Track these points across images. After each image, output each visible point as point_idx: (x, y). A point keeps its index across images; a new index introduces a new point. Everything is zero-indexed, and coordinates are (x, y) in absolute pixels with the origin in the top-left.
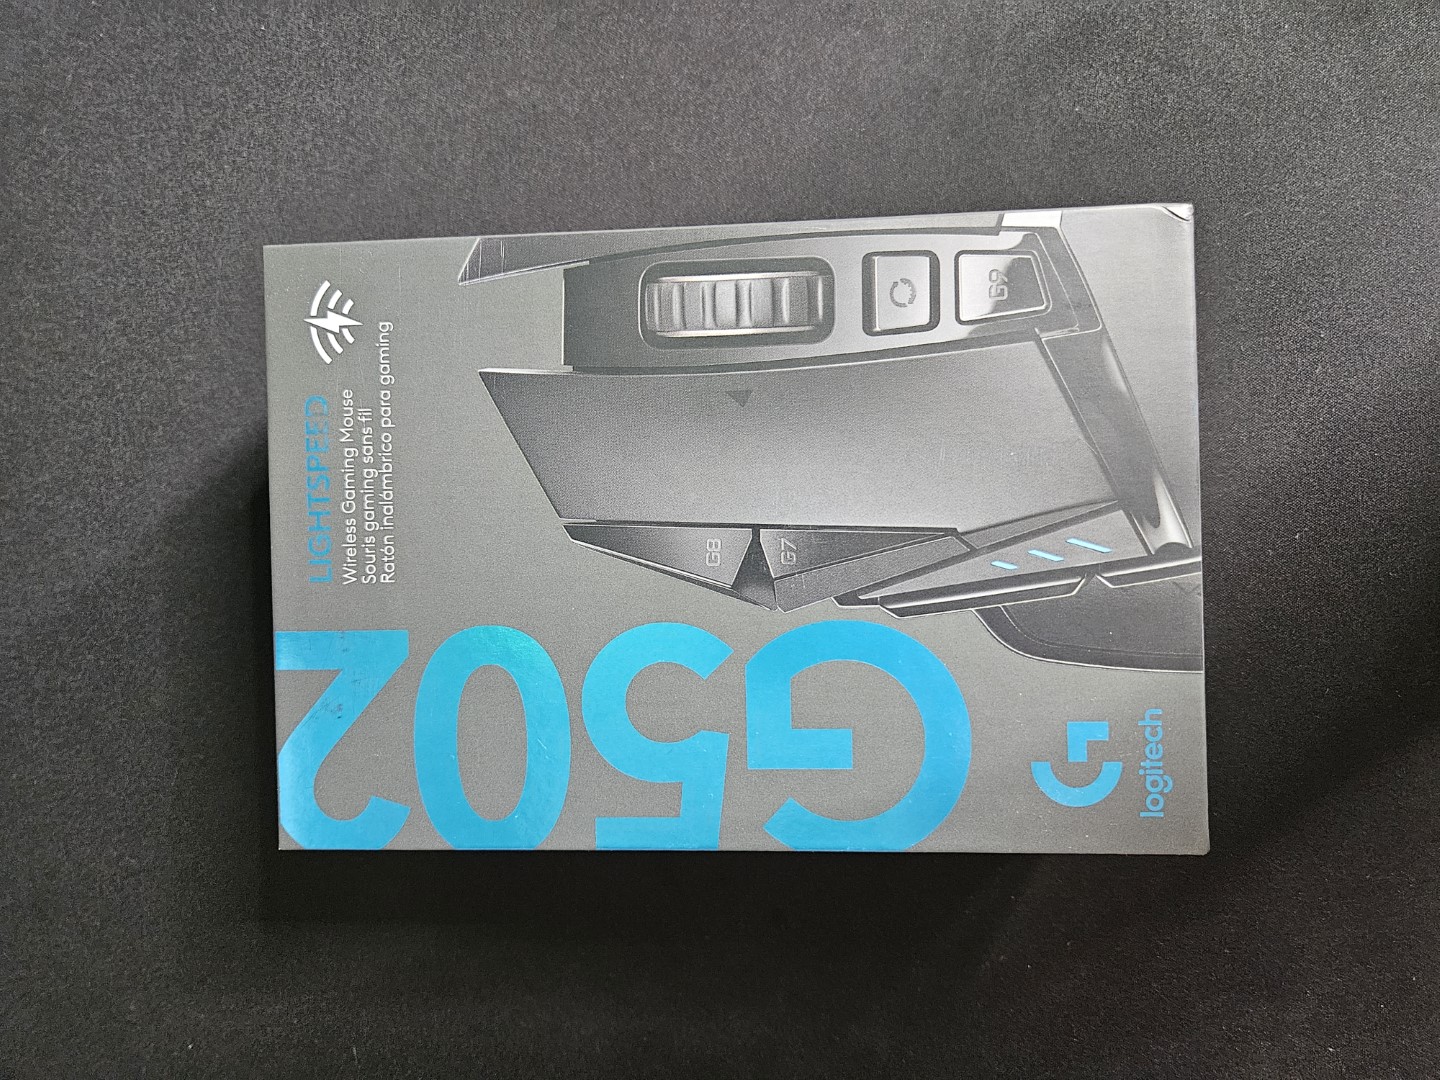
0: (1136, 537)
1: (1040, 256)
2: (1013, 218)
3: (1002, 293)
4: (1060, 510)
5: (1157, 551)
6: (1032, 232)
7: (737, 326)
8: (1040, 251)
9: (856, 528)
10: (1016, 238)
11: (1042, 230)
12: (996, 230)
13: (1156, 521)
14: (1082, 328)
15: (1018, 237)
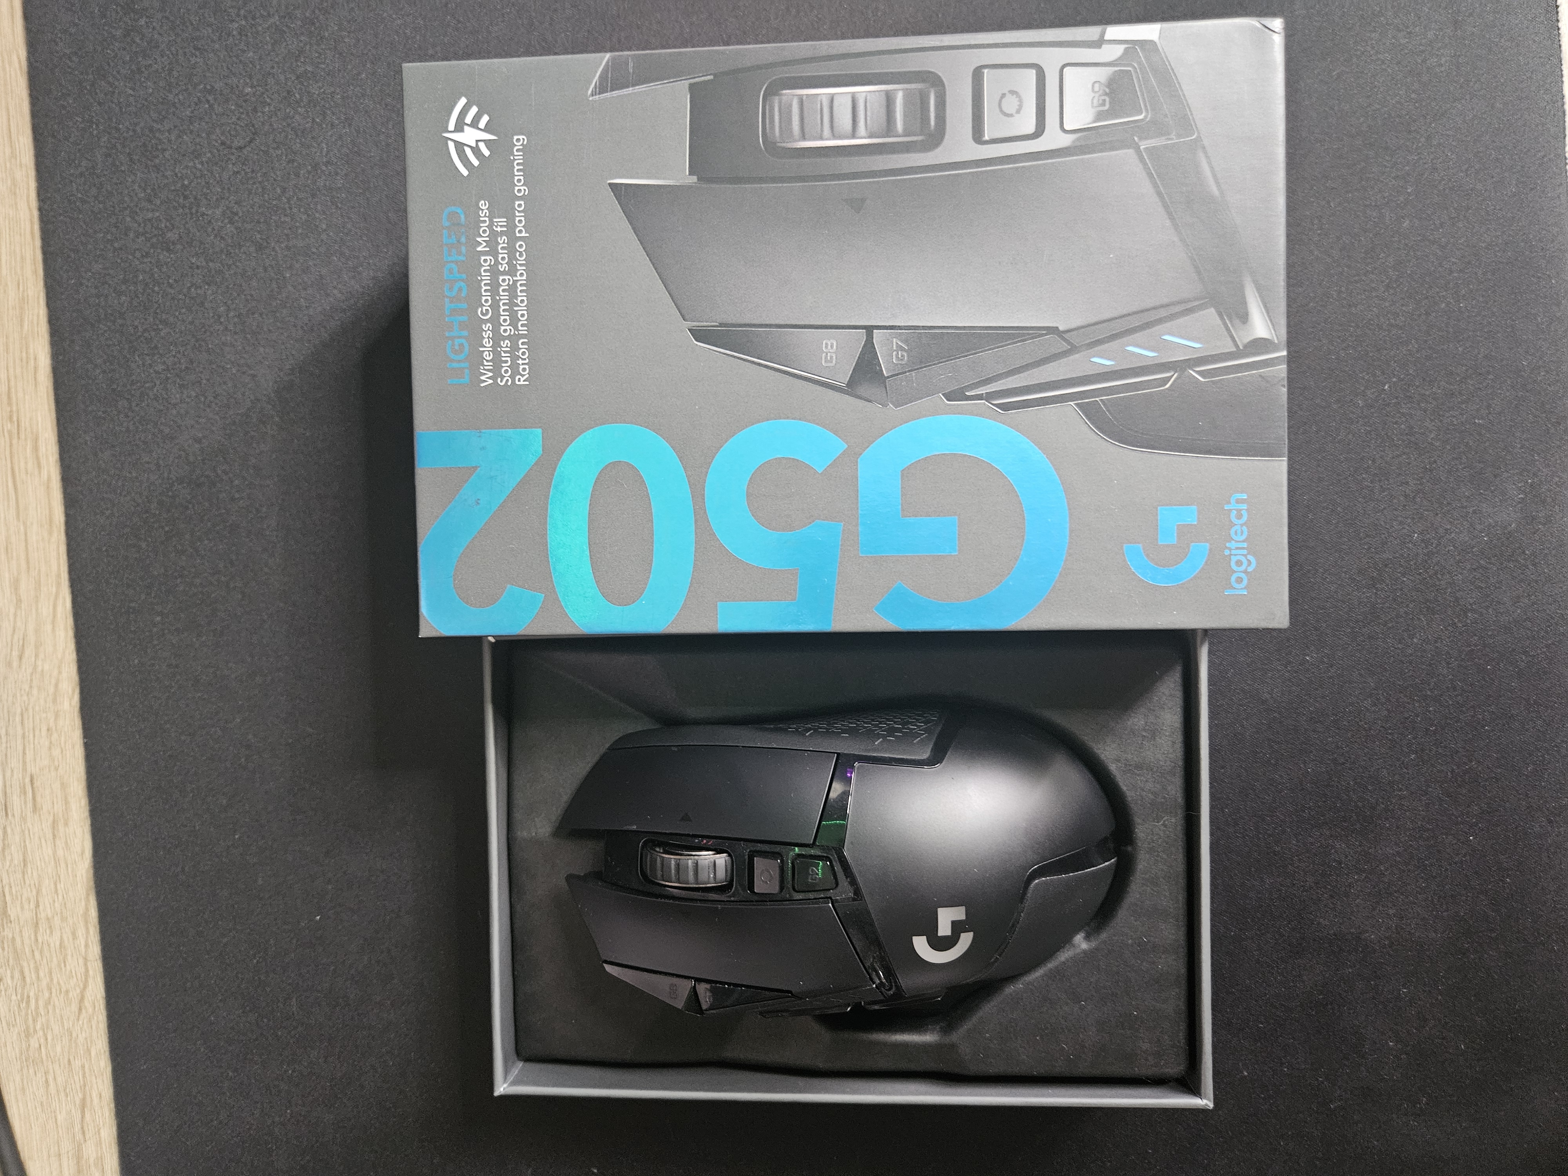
0: (1226, 333)
1: (1140, 69)
2: (1114, 32)
3: (1103, 104)
4: (1154, 308)
5: (1245, 346)
6: (1133, 45)
7: (853, 136)
8: (1140, 63)
9: (964, 328)
10: (1117, 51)
11: (1142, 43)
12: (1099, 43)
13: (1244, 318)
14: (1179, 136)
15: (1119, 50)
